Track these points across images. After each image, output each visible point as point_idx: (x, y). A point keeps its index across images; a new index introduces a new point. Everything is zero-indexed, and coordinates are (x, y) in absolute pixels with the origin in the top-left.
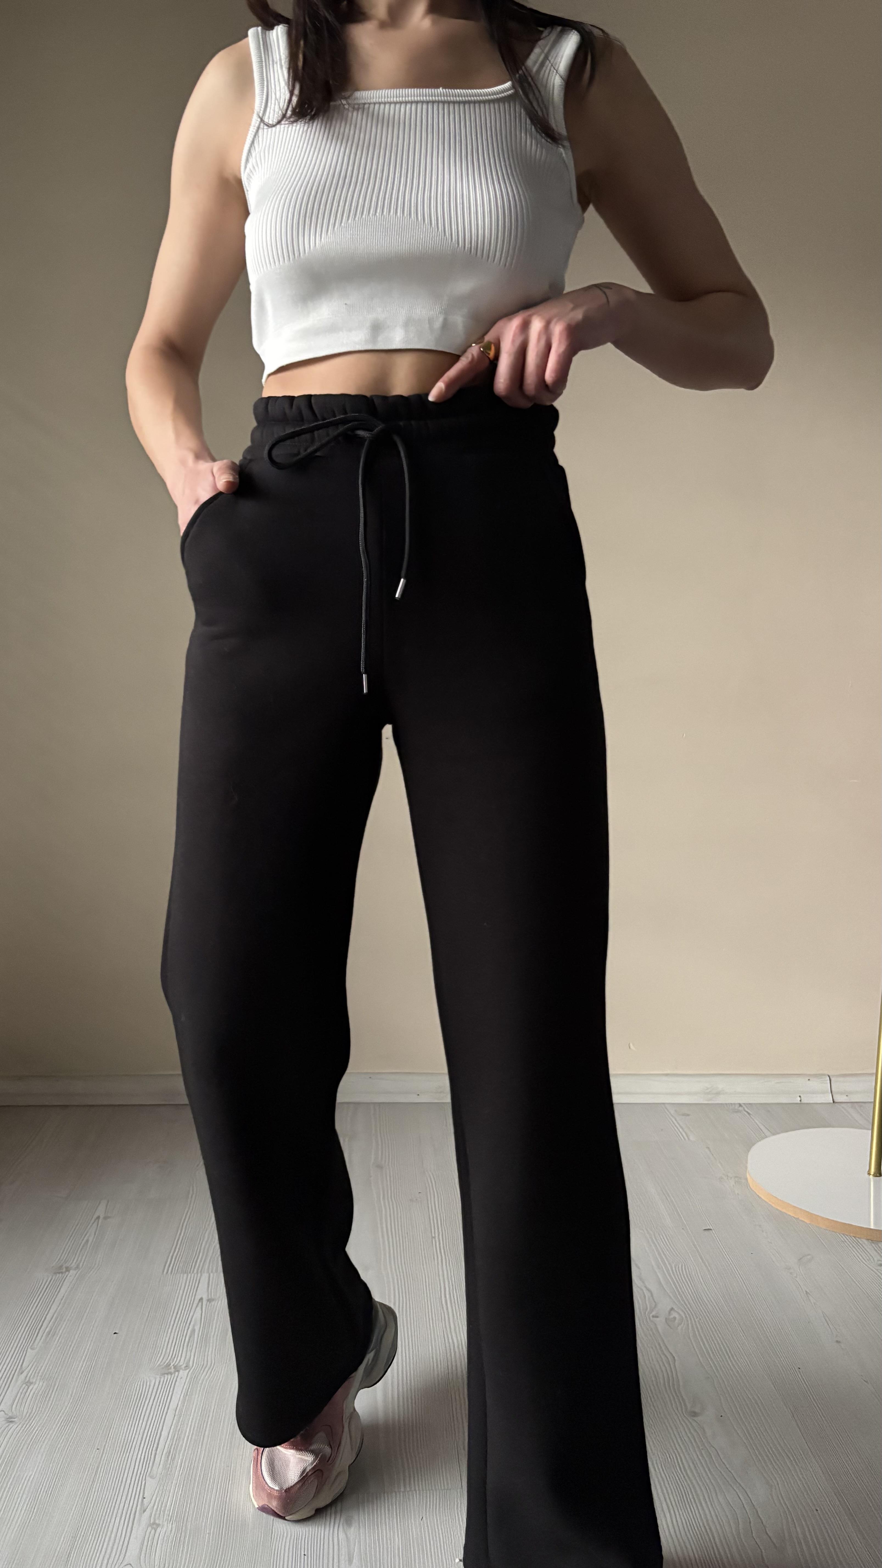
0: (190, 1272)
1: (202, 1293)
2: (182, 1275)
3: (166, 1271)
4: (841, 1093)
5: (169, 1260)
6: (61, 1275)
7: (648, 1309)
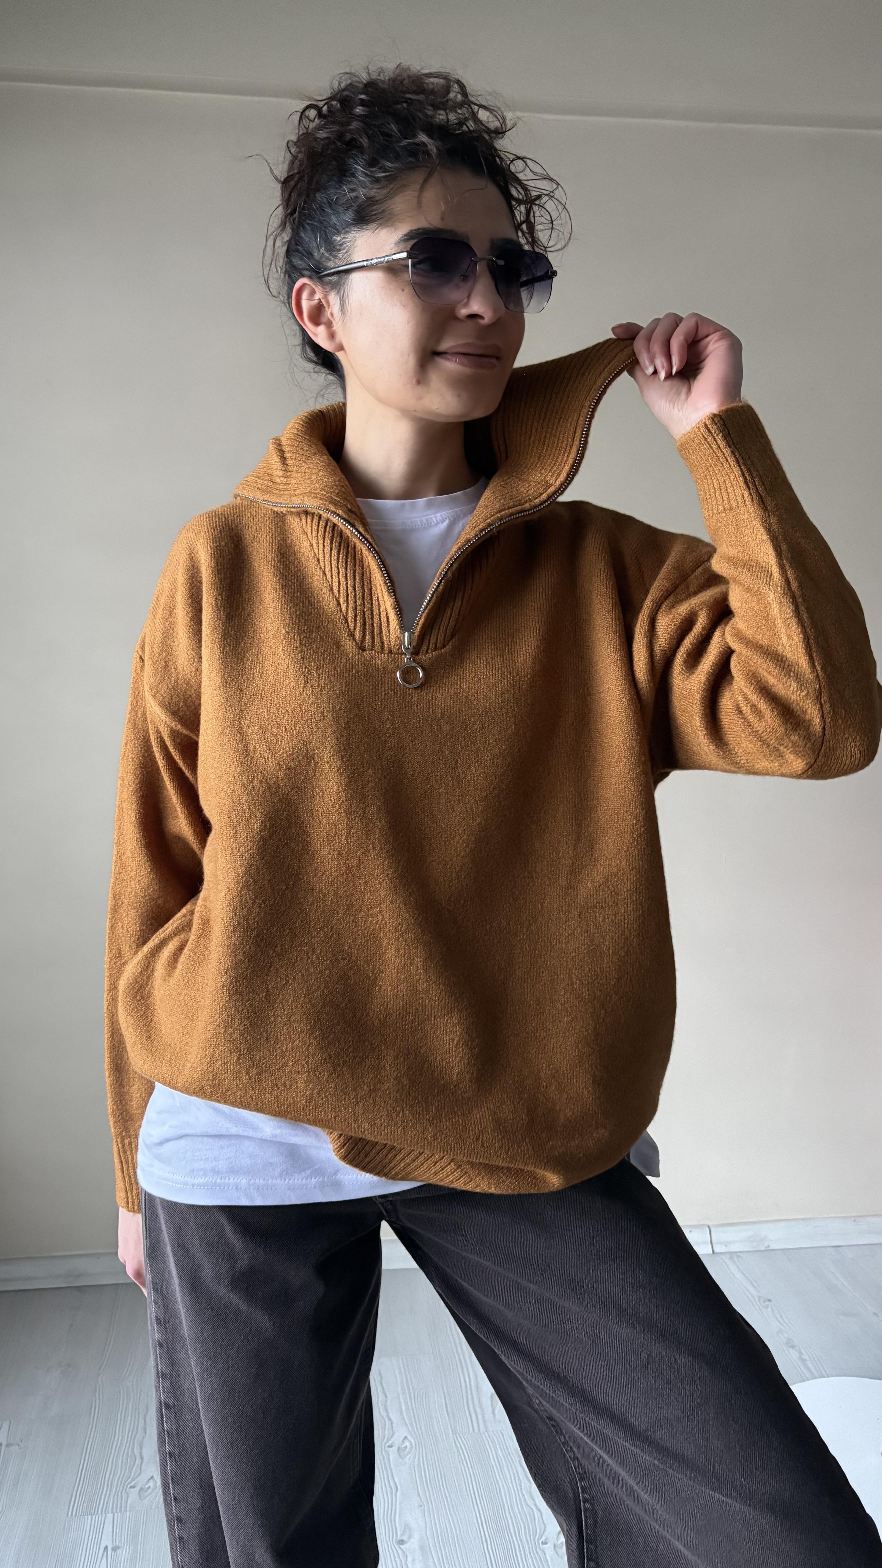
0: (94, 1514)
1: (107, 1541)
2: (86, 1517)
3: (70, 1514)
4: (720, 1243)
5: (73, 1499)
7: (537, 1535)
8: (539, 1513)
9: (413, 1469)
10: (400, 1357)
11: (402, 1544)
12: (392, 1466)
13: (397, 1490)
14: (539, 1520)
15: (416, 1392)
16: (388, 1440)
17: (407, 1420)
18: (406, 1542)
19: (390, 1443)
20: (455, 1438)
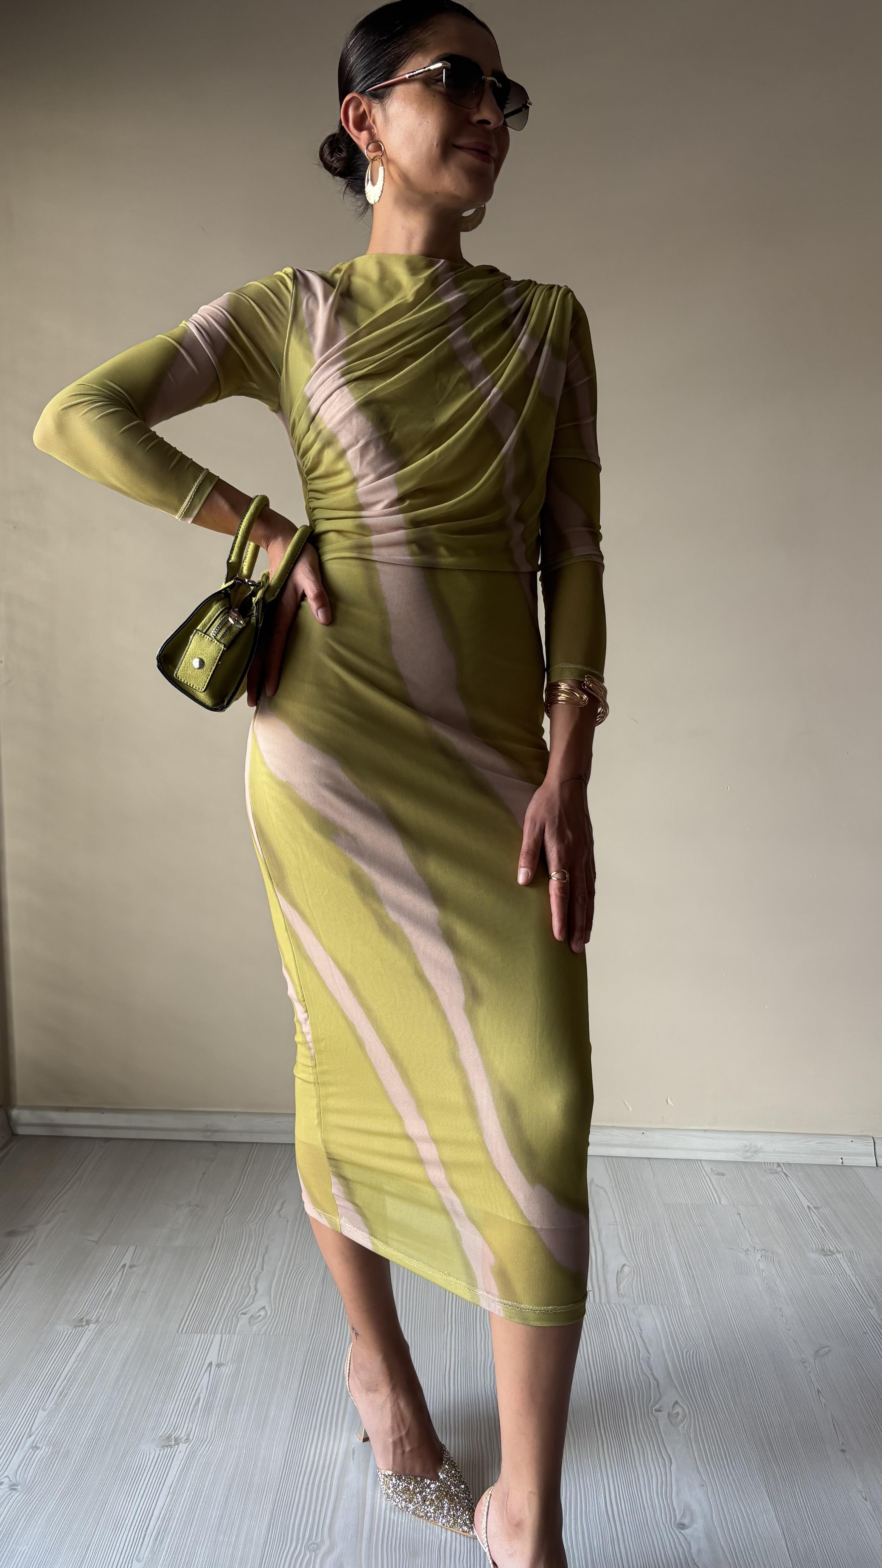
0: (203, 1333)
1: (213, 1357)
2: (196, 1334)
3: (180, 1330)
5: (185, 1318)
6: (80, 1329)
7: (652, 1402)
8: (655, 1383)
14: (655, 1389)
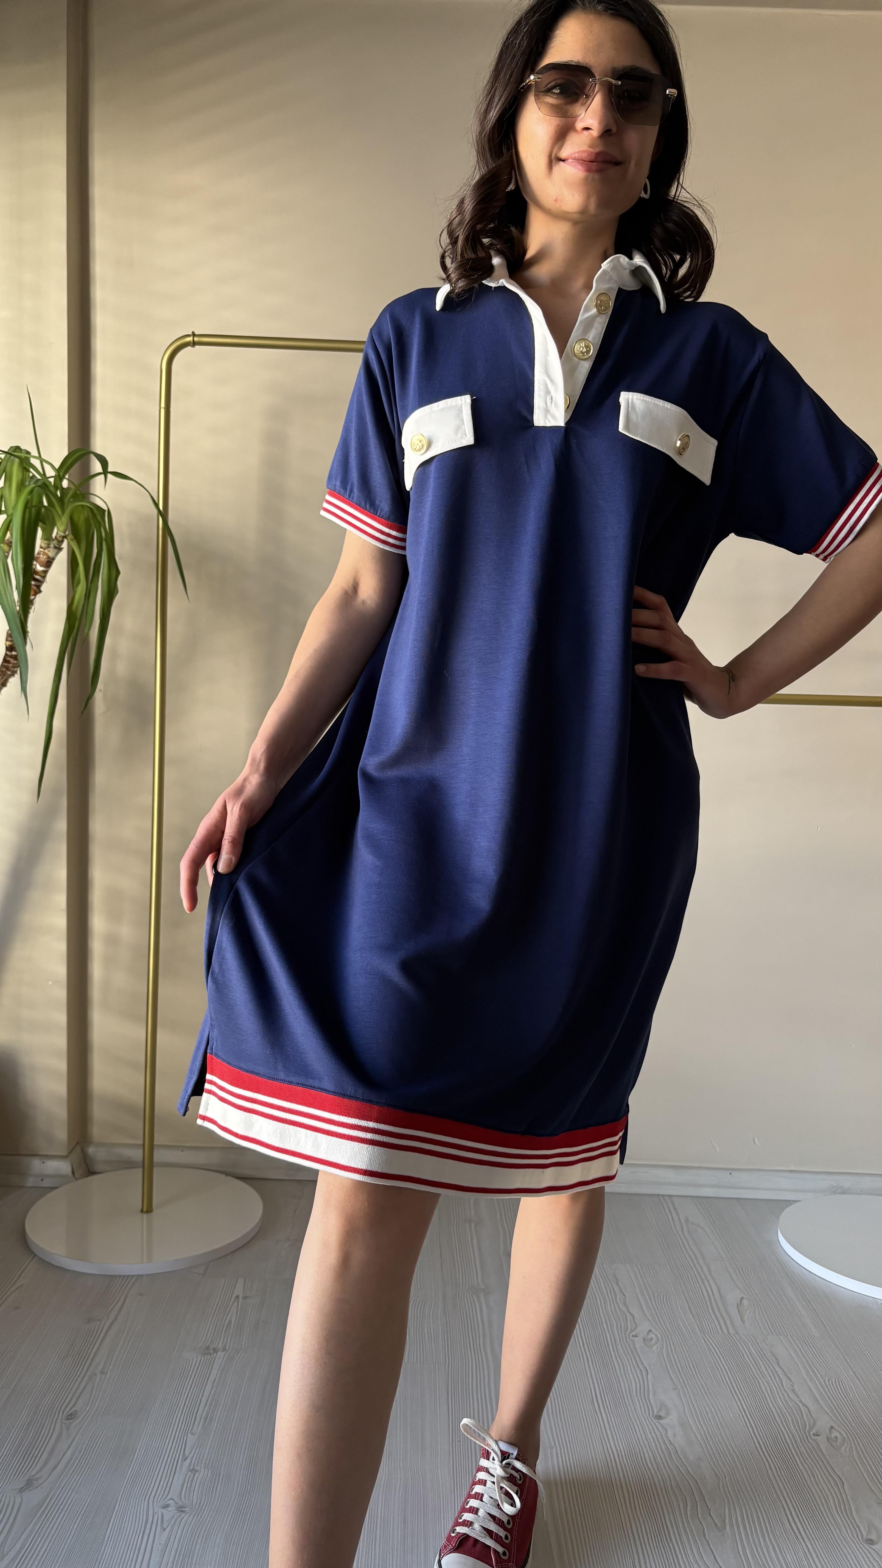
6: (209, 1356)
7: (808, 1426)
8: (805, 1408)
9: (662, 1358)
10: (634, 1266)
11: (659, 1419)
12: (640, 1354)
13: (648, 1373)
14: (807, 1415)
15: (656, 1295)
16: (632, 1331)
17: (649, 1317)
18: (664, 1418)
19: (634, 1333)
20: (703, 1335)
